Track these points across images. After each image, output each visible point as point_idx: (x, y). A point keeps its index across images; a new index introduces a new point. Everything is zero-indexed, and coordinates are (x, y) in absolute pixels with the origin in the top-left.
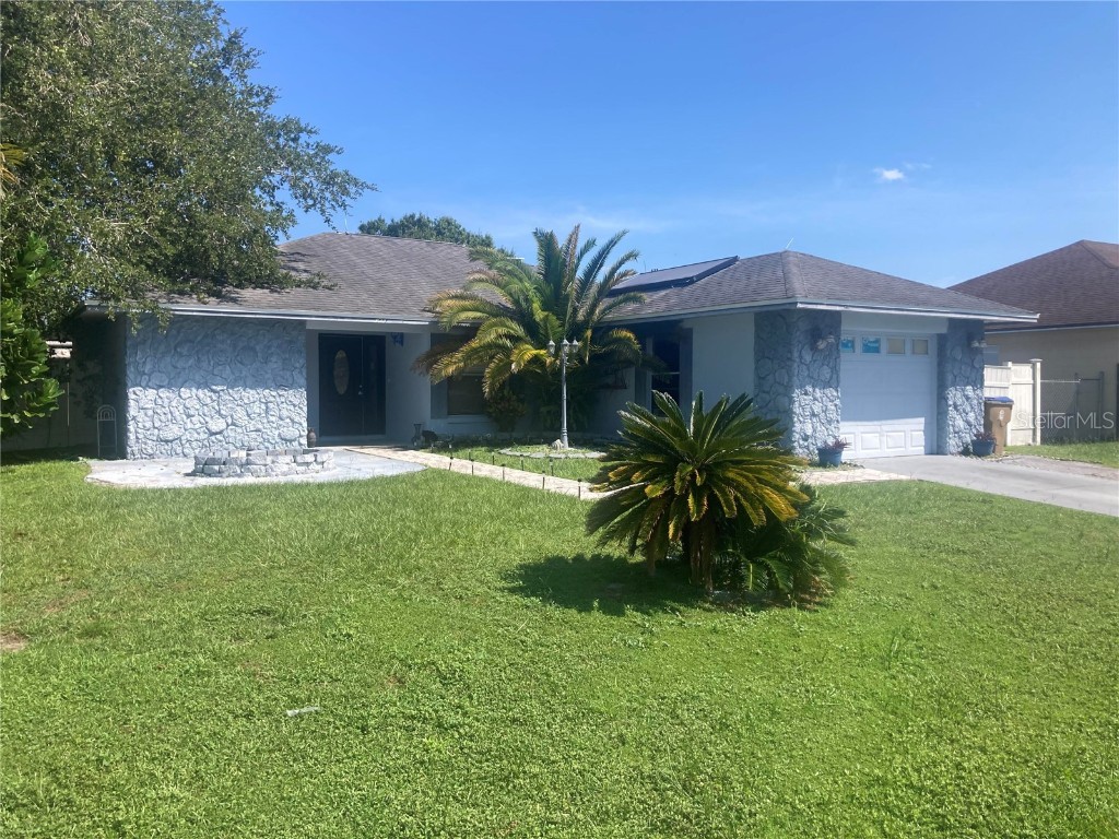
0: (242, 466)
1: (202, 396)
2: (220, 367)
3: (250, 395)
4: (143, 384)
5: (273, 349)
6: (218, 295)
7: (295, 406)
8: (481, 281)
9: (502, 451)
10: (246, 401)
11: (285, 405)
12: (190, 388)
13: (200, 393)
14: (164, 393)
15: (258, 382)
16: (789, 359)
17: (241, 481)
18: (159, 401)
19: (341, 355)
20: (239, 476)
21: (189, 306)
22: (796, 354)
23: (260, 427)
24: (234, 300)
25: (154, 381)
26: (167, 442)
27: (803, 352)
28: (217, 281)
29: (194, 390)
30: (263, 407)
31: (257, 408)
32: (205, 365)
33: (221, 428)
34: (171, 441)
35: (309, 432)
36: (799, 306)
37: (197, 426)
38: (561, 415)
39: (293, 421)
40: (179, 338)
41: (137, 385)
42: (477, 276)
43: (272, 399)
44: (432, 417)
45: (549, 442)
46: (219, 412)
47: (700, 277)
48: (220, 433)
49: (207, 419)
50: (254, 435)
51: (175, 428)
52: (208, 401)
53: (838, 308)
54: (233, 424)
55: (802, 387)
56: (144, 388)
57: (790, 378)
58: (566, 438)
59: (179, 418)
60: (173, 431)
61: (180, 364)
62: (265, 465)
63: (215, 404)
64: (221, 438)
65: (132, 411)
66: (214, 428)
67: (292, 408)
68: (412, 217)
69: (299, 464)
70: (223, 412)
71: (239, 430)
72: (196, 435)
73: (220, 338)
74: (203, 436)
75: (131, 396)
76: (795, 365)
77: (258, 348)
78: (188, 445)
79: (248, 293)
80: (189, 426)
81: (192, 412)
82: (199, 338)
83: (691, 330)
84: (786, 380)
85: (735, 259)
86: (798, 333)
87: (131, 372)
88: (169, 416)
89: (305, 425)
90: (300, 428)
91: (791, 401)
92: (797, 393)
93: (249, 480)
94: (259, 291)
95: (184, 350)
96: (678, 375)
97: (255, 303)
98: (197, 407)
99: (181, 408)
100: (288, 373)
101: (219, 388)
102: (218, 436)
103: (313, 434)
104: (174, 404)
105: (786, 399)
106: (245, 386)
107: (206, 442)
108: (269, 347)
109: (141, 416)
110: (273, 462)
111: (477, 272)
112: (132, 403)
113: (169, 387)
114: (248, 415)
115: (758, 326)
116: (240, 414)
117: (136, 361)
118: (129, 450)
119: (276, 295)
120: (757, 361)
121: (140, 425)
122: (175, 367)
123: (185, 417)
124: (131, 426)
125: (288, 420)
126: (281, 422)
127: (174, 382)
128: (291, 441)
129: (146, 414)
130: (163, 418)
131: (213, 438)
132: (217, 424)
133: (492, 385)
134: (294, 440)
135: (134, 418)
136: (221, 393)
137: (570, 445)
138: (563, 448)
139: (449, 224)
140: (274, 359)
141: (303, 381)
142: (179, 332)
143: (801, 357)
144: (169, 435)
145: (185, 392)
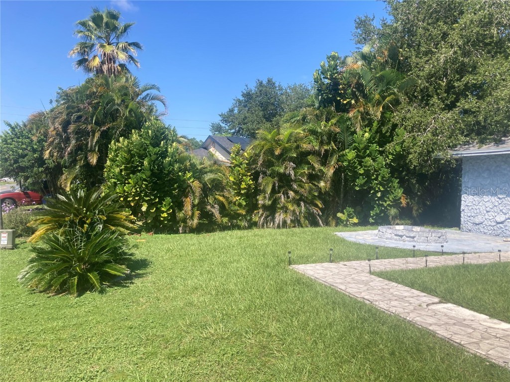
1: (493, 200)
2: (503, 184)
14: (476, 198)
18: (474, 202)
26: (476, 224)
29: (490, 197)
32: (495, 183)
33: (503, 220)
34: (478, 224)
37: (490, 218)
40: (484, 168)
48: (502, 223)
49: (496, 214)
51: (480, 217)
52: (497, 204)
56: (468, 195)
59: (482, 212)
60: (479, 219)
61: (484, 182)
63: (500, 206)
64: (503, 227)
65: (463, 206)
66: (499, 220)
70: (503, 211)
72: (490, 223)
73: (503, 167)
74: (494, 224)
75: (463, 199)
78: (486, 227)
80: (487, 217)
81: (488, 209)
82: (494, 168)
88: (478, 210)
95: (485, 175)
98: (491, 207)
99: (483, 207)
101: (501, 196)
102: (501, 225)
104: (480, 204)
107: (496, 227)
109: (466, 210)
112: (462, 202)
117: (466, 180)
118: (461, 226)
121: (466, 214)
123: (485, 212)
124: (462, 214)
129: (468, 209)
130: (475, 212)
131: (498, 225)
132: (501, 218)
135: (463, 210)
136: (504, 200)
144: (477, 221)
145: (486, 198)
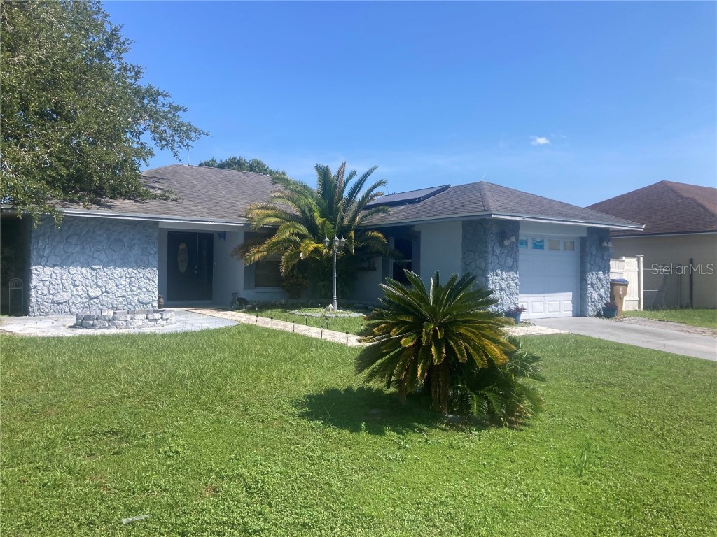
0: (109, 321)
1: (84, 272)
2: (98, 253)
3: (118, 272)
4: (43, 264)
5: (136, 241)
6: (98, 203)
7: (149, 280)
8: (280, 197)
9: (293, 312)
10: (116, 276)
11: (143, 279)
12: (76, 267)
13: (84, 270)
14: (57, 270)
15: (124, 264)
16: (486, 252)
17: (107, 332)
18: (54, 276)
19: (183, 246)
20: (107, 328)
21: (78, 211)
22: (490, 249)
23: (126, 294)
24: (109, 207)
25: (51, 261)
26: (58, 304)
27: (495, 248)
28: (98, 194)
29: (79, 268)
30: (127, 280)
31: (123, 281)
32: (87, 251)
33: (98, 295)
34: (62, 304)
35: (159, 298)
36: (493, 216)
37: (80, 293)
38: (333, 288)
39: (148, 290)
40: (70, 233)
41: (38, 264)
42: (277, 194)
43: (134, 275)
44: (245, 289)
45: (325, 306)
46: (96, 284)
47: (426, 197)
48: (97, 298)
49: (88, 288)
50: (120, 299)
51: (65, 294)
52: (89, 276)
53: (518, 219)
54: (106, 292)
55: (494, 270)
56: (44, 267)
57: (486, 265)
58: (336, 303)
59: (68, 288)
60: (64, 296)
61: (70, 250)
62: (126, 321)
63: (94, 278)
64: (98, 302)
65: (34, 282)
66: (92, 294)
67: (148, 281)
68: (235, 158)
69: (150, 320)
70: (99, 284)
71: (110, 296)
72: (79, 299)
73: (98, 233)
74: (85, 300)
75: (34, 272)
76: (490, 256)
77: (125, 240)
78: (73, 306)
79: (119, 203)
80: (75, 293)
81: (77, 283)
82: (84, 232)
83: (419, 232)
84: (484, 265)
85: (448, 187)
86: (491, 235)
87: (34, 255)
88: (61, 286)
89: (156, 293)
90: (153, 295)
91: (487, 280)
92: (490, 275)
93: (113, 331)
94: (127, 201)
95: (73, 240)
96: (411, 262)
97: (123, 209)
98: (81, 280)
99: (69, 280)
100: (146, 258)
101: (97, 267)
102: (95, 300)
103: (162, 300)
104: (64, 278)
105: (484, 279)
106: (115, 266)
107: (86, 304)
108: (133, 240)
109: (40, 286)
110: (132, 319)
111: (277, 191)
112: (34, 277)
113: (61, 265)
114: (117, 286)
115: (465, 231)
116: (111, 285)
117: (38, 247)
118: (31, 309)
119: (138, 204)
120: (464, 253)
121: (39, 292)
122: (66, 252)
123: (72, 287)
124: (33, 293)
125: (145, 290)
126: (139, 291)
127: (65, 262)
128: (146, 304)
129: (44, 285)
130: (56, 287)
131: (92, 301)
132: (94, 292)
133: (286, 267)
134: (149, 303)
135: (35, 287)
136: (98, 271)
137: (339, 308)
138: (333, 310)
139: (258, 164)
140: (136, 248)
141: (156, 263)
142: (69, 228)
143: (493, 251)
144: (60, 299)
145: (73, 270)
